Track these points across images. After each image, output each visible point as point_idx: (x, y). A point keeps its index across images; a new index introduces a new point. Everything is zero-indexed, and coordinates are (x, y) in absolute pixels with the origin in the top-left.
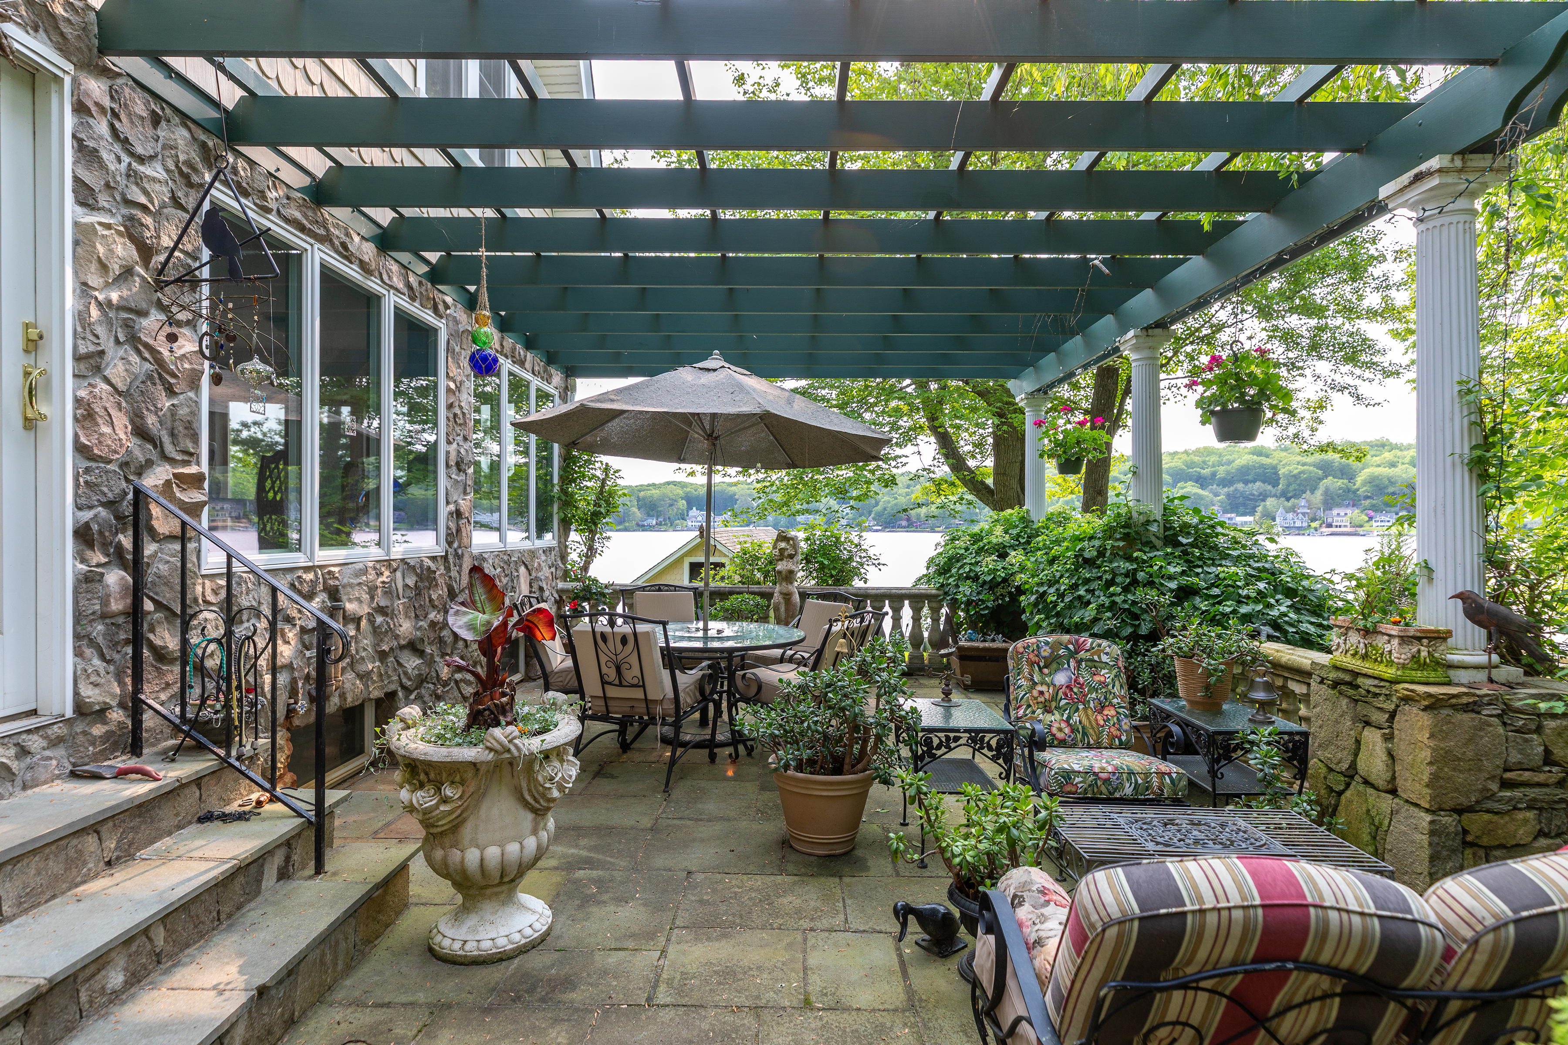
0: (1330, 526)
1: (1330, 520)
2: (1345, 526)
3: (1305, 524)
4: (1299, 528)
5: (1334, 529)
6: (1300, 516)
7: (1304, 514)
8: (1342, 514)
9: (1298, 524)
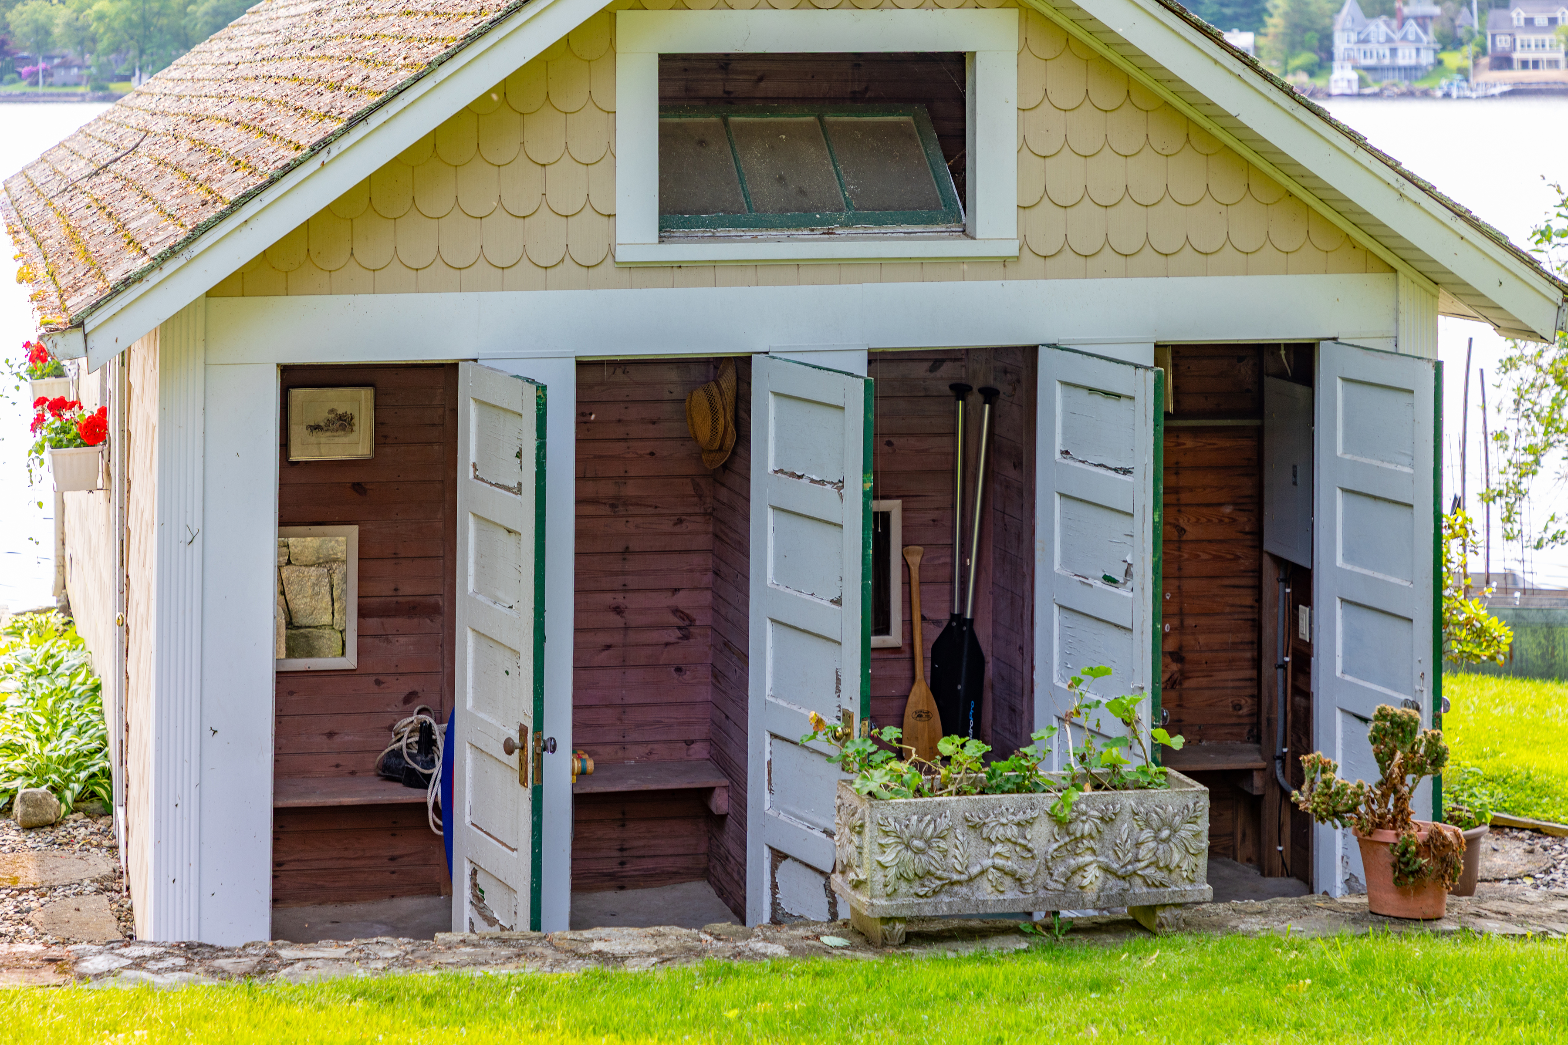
0: (1503, 62)
1: (1503, 42)
2: (1553, 64)
3: (1427, 58)
4: (1409, 72)
5: (1517, 75)
6: (1412, 27)
7: (1423, 21)
8: (1541, 20)
9: (1406, 57)
